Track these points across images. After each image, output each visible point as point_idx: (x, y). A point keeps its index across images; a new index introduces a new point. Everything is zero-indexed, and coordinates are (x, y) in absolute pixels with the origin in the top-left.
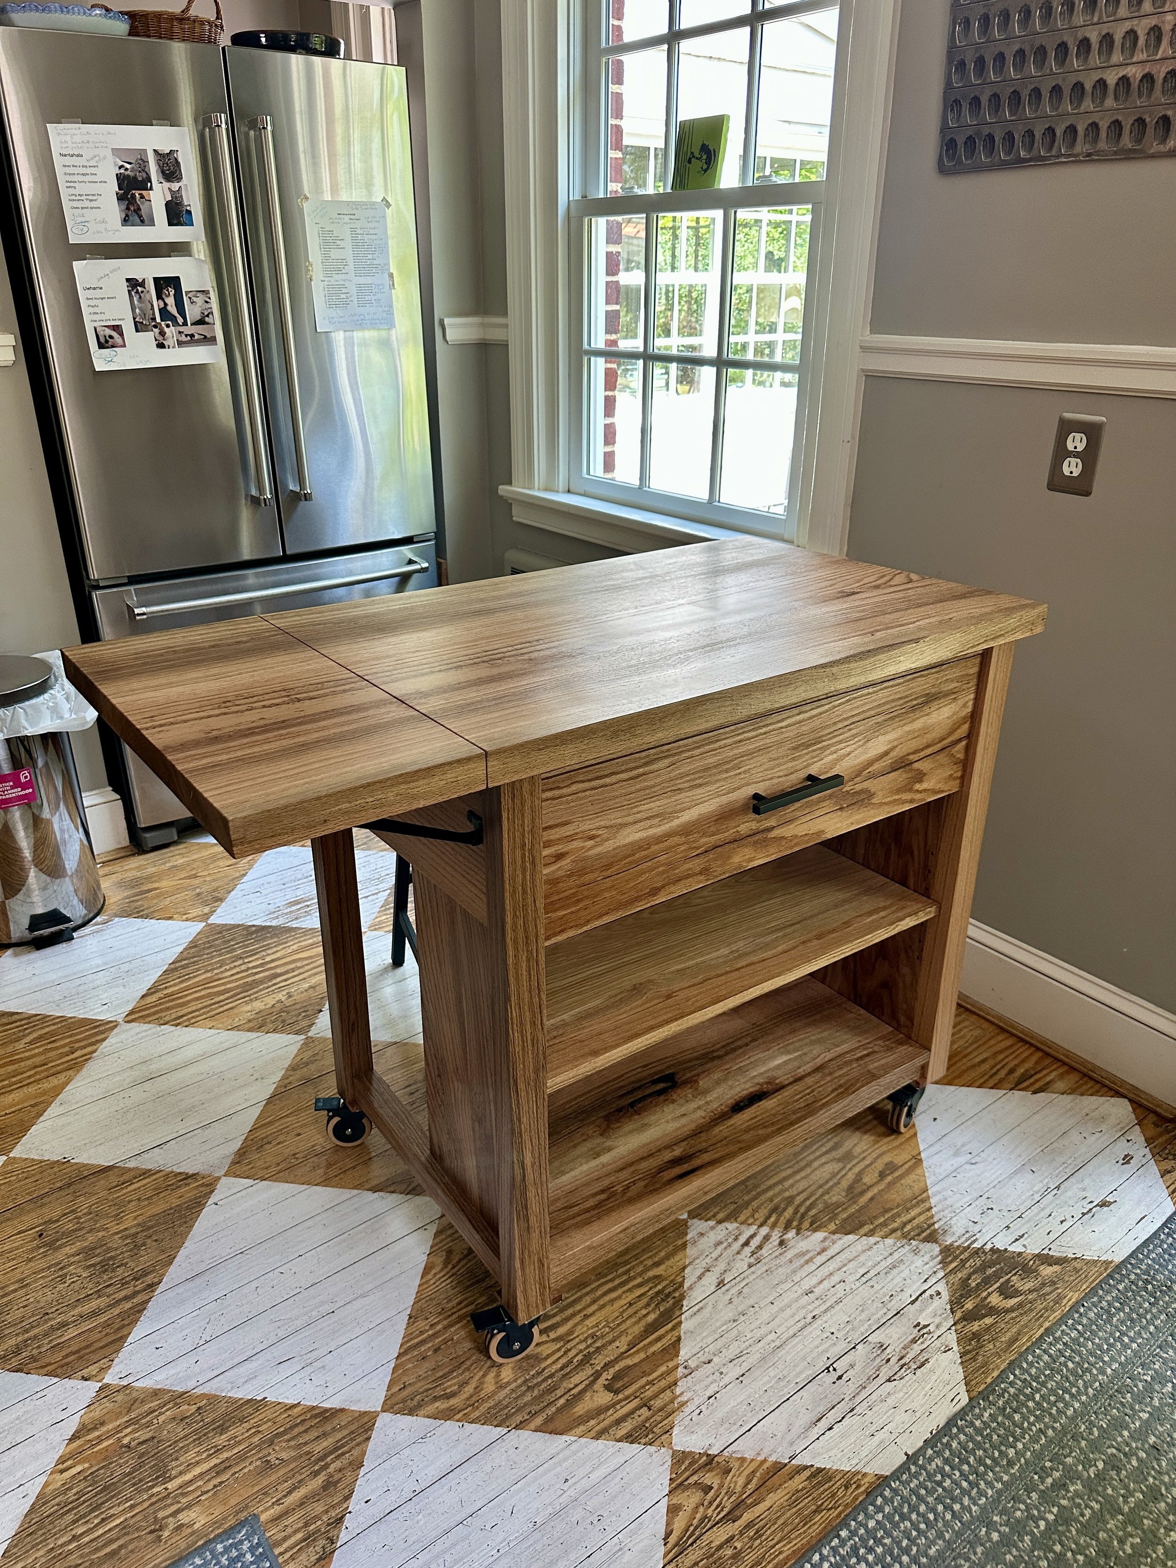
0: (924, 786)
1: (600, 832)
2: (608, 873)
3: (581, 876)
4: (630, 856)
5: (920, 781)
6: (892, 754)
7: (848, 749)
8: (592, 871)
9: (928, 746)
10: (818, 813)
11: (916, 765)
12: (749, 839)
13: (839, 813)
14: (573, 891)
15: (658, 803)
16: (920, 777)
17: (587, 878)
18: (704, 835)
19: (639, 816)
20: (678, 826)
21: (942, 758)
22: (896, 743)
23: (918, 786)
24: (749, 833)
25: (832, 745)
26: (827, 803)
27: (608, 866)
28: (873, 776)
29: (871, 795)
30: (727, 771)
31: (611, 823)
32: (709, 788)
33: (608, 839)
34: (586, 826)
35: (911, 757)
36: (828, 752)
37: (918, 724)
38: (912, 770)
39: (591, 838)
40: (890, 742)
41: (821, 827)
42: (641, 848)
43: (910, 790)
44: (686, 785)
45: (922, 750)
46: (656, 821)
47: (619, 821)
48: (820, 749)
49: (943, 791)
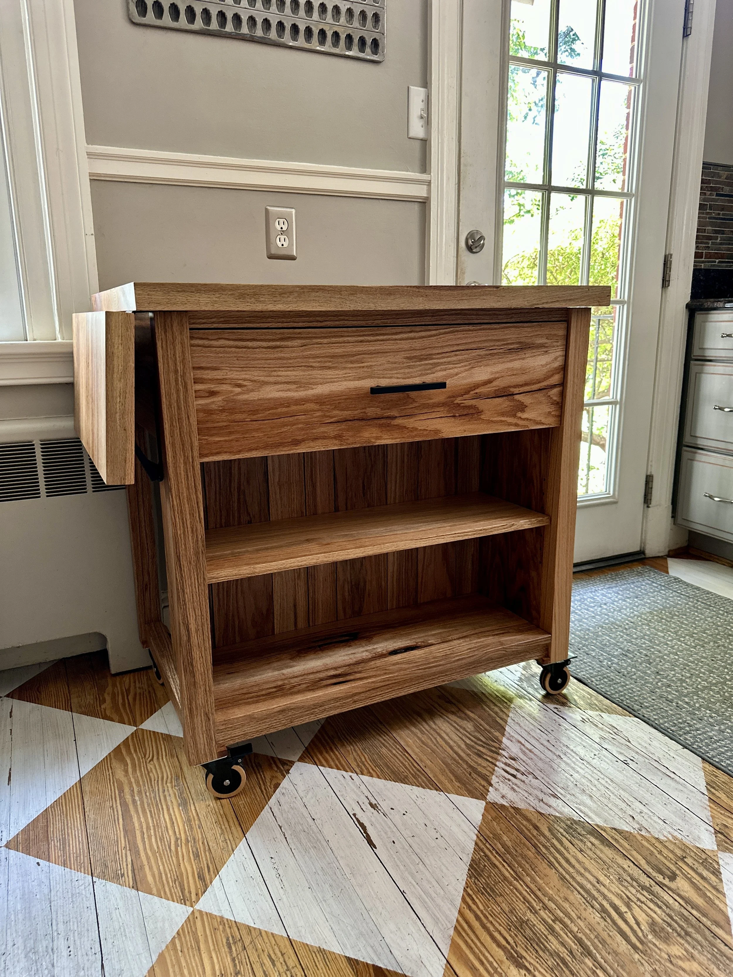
0: (525, 415)
1: (245, 383)
2: (255, 417)
3: (232, 413)
4: (272, 408)
5: (523, 411)
6: (495, 383)
7: (456, 370)
8: (241, 412)
9: (526, 384)
10: (433, 415)
11: (517, 397)
12: (376, 421)
13: (453, 419)
14: (225, 424)
15: (294, 373)
16: (522, 407)
17: (239, 417)
18: (335, 408)
19: (279, 379)
20: (314, 396)
21: (539, 396)
22: (497, 375)
23: (519, 414)
24: (374, 416)
25: (442, 364)
26: (442, 409)
27: (255, 412)
28: (478, 397)
29: (480, 412)
30: (352, 362)
31: (256, 378)
32: (337, 372)
33: (252, 391)
34: (234, 375)
35: (512, 390)
36: (439, 368)
37: (517, 364)
38: (514, 400)
39: (239, 386)
40: (492, 373)
41: (439, 427)
42: (282, 405)
43: (515, 416)
44: (317, 364)
45: (522, 386)
46: (294, 387)
47: (262, 378)
48: (431, 364)
49: (543, 424)
